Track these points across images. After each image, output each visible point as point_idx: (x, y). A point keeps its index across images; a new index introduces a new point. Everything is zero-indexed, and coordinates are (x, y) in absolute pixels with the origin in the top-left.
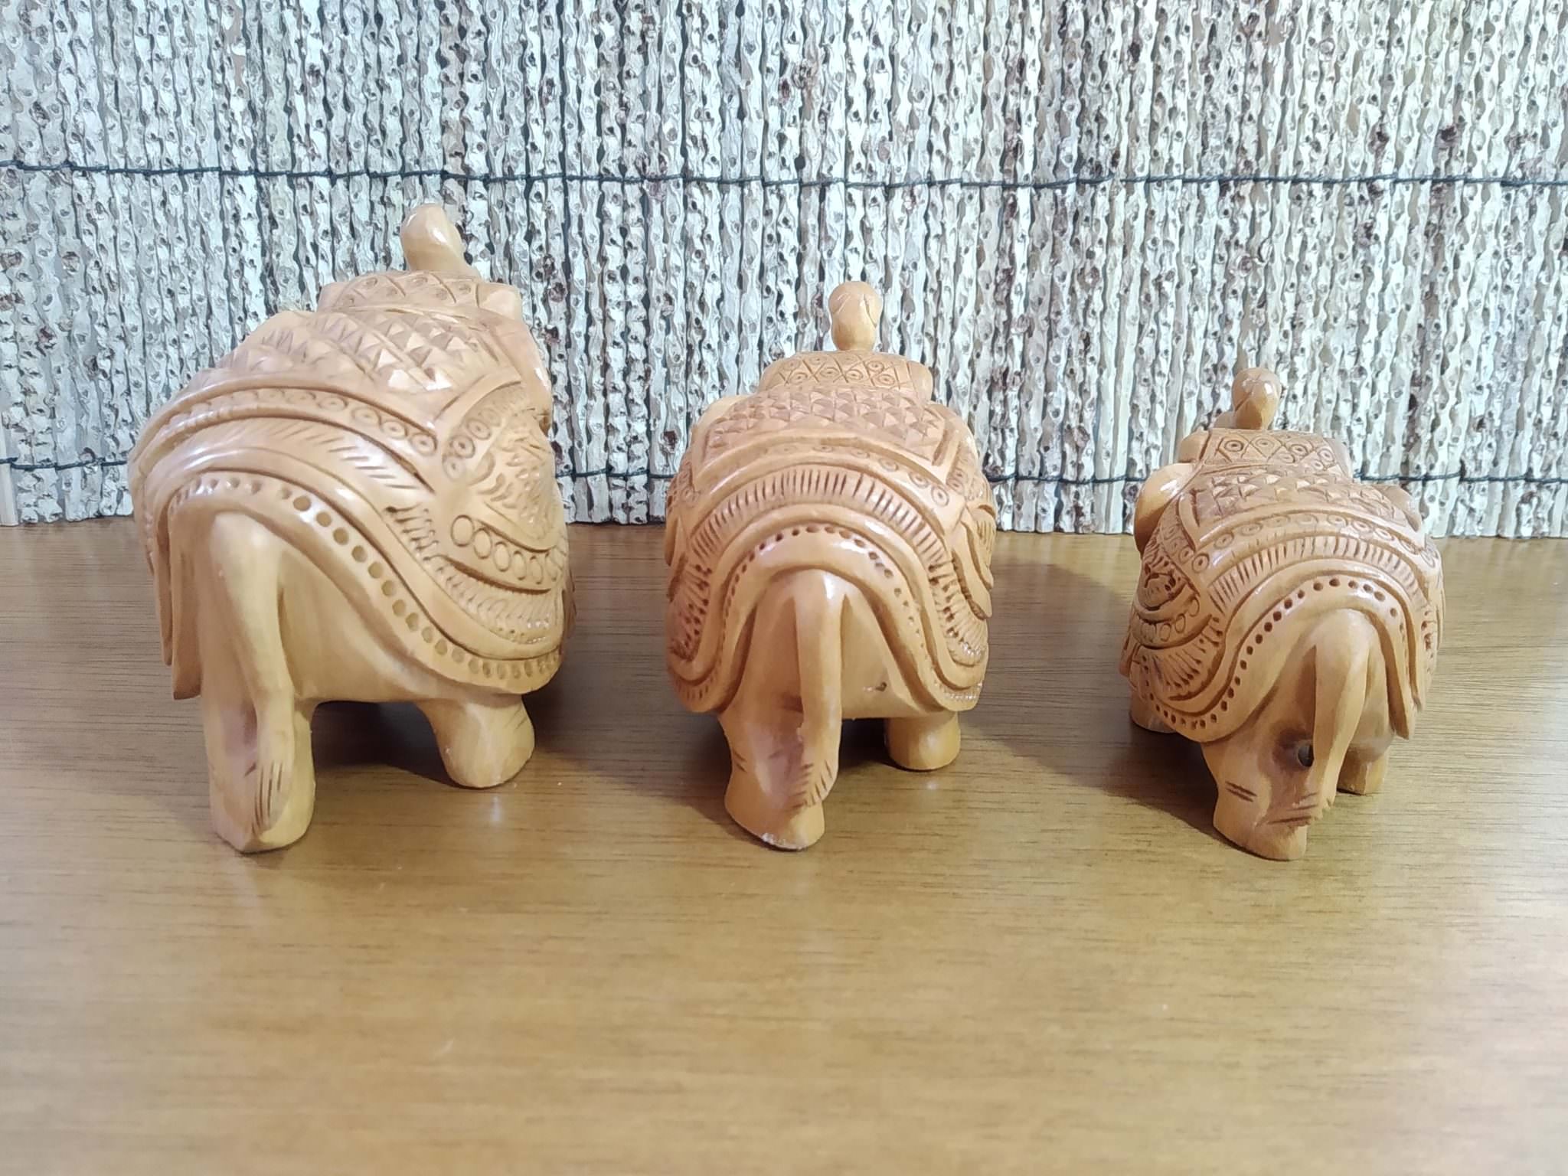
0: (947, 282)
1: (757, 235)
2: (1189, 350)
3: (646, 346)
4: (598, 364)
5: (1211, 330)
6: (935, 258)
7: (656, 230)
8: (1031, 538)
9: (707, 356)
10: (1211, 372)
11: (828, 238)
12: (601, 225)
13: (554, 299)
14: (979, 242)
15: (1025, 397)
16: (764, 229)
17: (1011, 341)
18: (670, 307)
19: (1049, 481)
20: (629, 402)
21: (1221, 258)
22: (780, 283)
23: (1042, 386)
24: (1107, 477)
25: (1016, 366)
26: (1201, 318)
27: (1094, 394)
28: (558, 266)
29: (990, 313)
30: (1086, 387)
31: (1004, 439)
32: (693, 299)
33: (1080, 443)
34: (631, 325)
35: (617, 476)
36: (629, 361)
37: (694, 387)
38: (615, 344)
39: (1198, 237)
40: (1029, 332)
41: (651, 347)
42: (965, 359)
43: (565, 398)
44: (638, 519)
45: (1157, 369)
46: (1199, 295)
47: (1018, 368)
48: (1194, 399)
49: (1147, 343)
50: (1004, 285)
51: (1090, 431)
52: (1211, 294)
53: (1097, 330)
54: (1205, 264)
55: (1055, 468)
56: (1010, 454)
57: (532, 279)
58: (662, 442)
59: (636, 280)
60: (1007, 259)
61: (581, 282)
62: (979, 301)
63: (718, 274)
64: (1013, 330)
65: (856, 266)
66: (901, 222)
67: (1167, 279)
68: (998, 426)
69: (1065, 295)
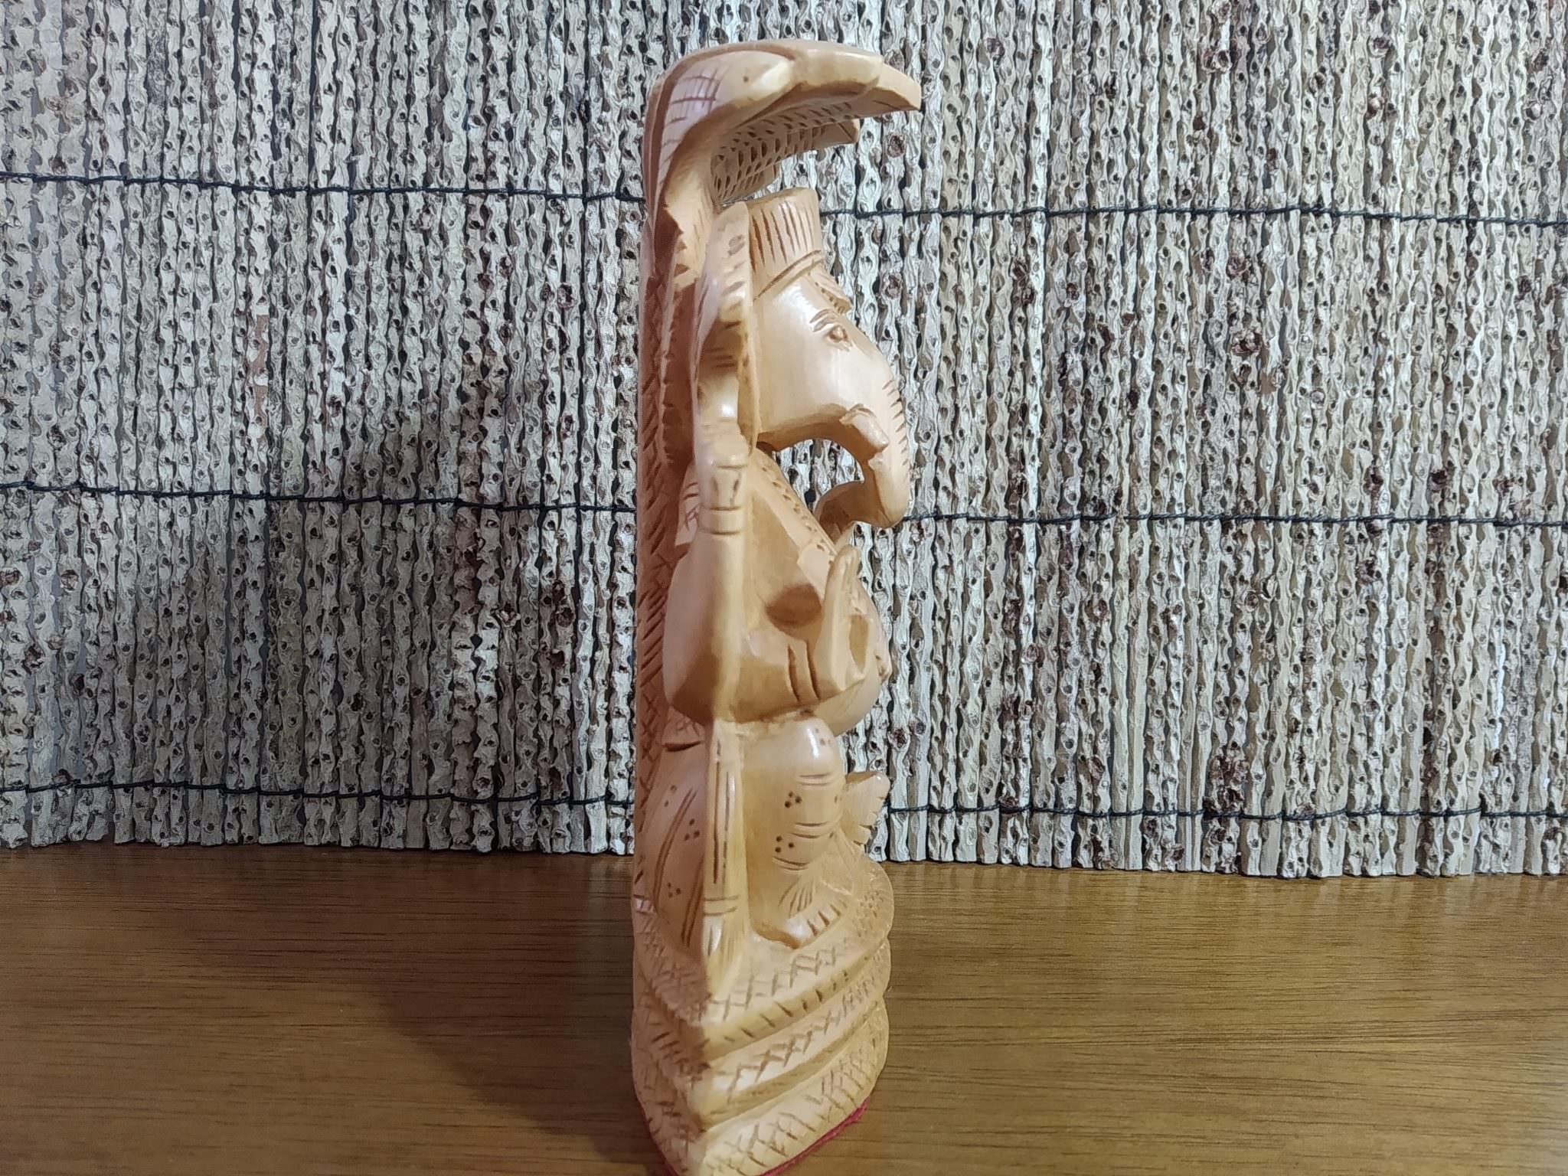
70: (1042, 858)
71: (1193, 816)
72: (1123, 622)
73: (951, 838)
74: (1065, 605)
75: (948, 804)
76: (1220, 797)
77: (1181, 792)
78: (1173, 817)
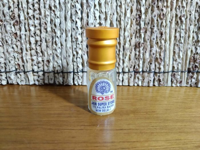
0: (123, 18)
1: (69, 5)
2: (189, 37)
3: (40, 37)
4: (28, 42)
5: (195, 31)
6: (119, 12)
7: (42, 5)
8: (147, 88)
9: (57, 39)
10: (195, 42)
11: (89, 6)
12: (27, 4)
13: (16, 25)
14: (131, 7)
15: (145, 50)
16: (71, 4)
17: (141, 35)
18: (46, 26)
19: (152, 73)
20: (37, 52)
21: (198, 11)
22: (76, 19)
23: (149, 47)
24: (167, 71)
25: (142, 41)
26: (192, 27)
27: (164, 49)
28: (16, 16)
29: (135, 27)
30: (161, 47)
31: (139, 61)
32: (53, 23)
33: (160, 62)
34: (36, 31)
35: (35, 72)
36: (37, 41)
37: (54, 48)
38: (32, 36)
39: (191, 5)
40: (146, 32)
41: (41, 37)
42: (128, 39)
43: (20, 51)
44: (41, 84)
45: (180, 42)
46: (192, 21)
47: (143, 42)
48: (190, 50)
49: (178, 34)
50: (138, 19)
51: (163, 59)
52: (195, 21)
53: (164, 31)
54: (193, 12)
55: (153, 69)
56: (141, 65)
57: (10, 20)
58: (46, 63)
59: (37, 19)
60: (139, 12)
61: (23, 20)
62: (132, 23)
63: (59, 17)
64: (141, 31)
65: (97, 14)
66: (109, 2)
67: (183, 17)
68: (137, 58)
69: (156, 21)
70: (145, 84)
71: (185, 72)
72: (169, 20)
73: (121, 80)
74: (153, 15)
75: (121, 71)
76: (192, 67)
77: (182, 66)
78: (180, 73)
